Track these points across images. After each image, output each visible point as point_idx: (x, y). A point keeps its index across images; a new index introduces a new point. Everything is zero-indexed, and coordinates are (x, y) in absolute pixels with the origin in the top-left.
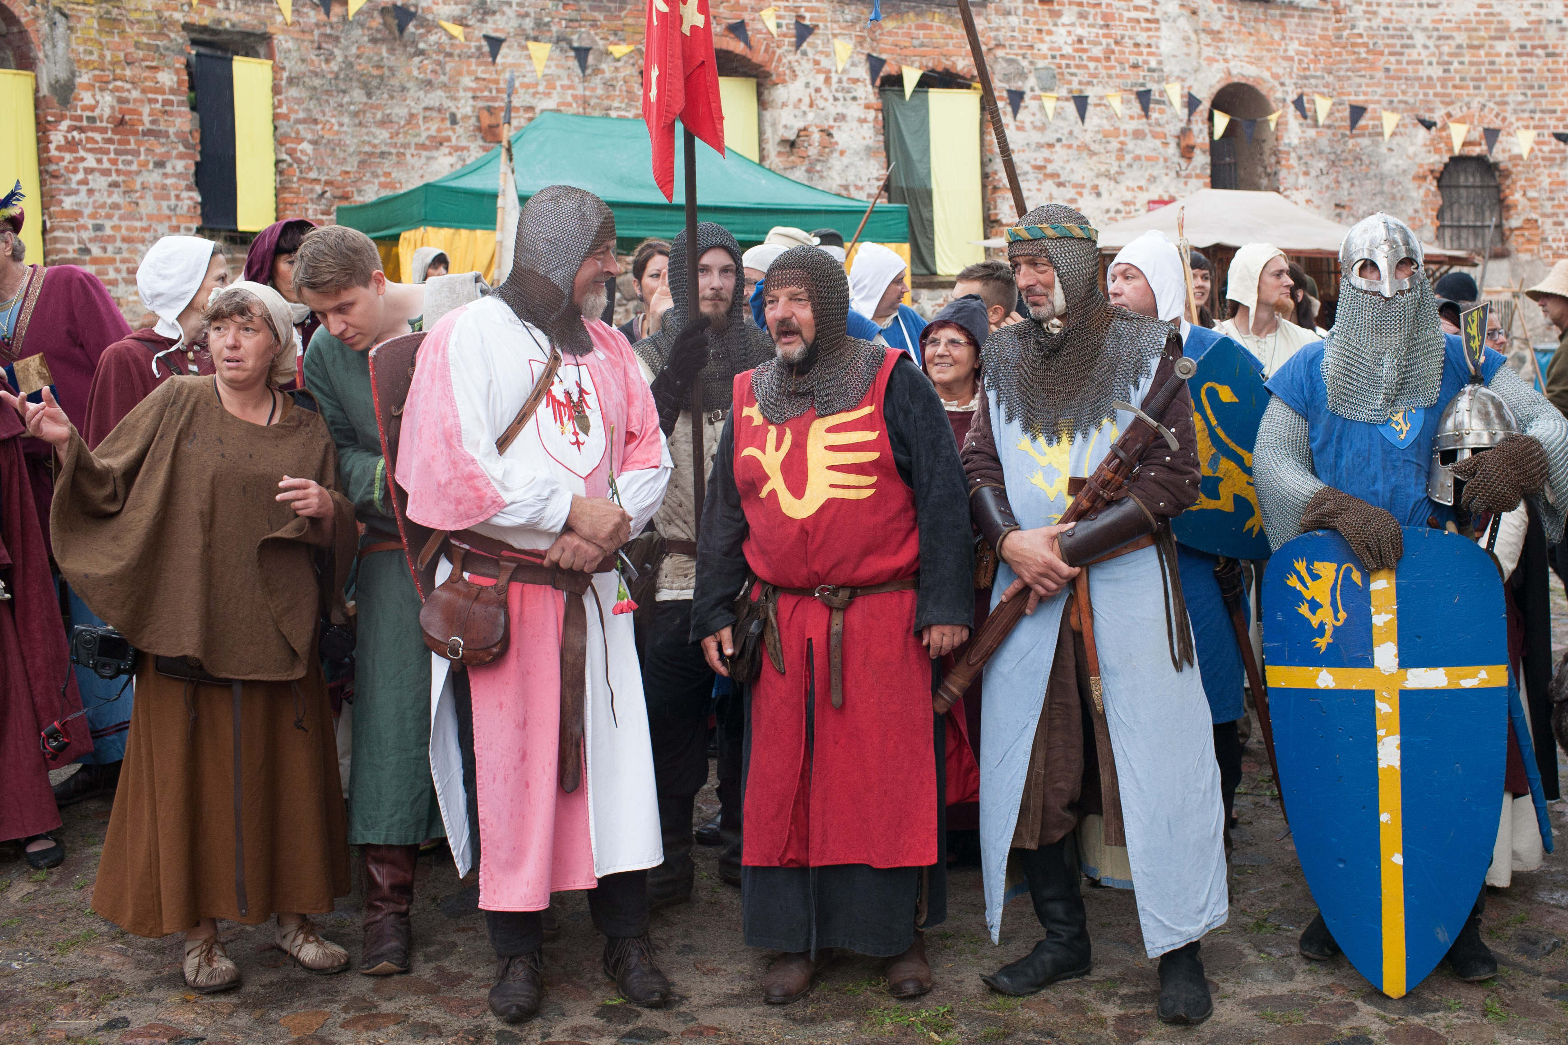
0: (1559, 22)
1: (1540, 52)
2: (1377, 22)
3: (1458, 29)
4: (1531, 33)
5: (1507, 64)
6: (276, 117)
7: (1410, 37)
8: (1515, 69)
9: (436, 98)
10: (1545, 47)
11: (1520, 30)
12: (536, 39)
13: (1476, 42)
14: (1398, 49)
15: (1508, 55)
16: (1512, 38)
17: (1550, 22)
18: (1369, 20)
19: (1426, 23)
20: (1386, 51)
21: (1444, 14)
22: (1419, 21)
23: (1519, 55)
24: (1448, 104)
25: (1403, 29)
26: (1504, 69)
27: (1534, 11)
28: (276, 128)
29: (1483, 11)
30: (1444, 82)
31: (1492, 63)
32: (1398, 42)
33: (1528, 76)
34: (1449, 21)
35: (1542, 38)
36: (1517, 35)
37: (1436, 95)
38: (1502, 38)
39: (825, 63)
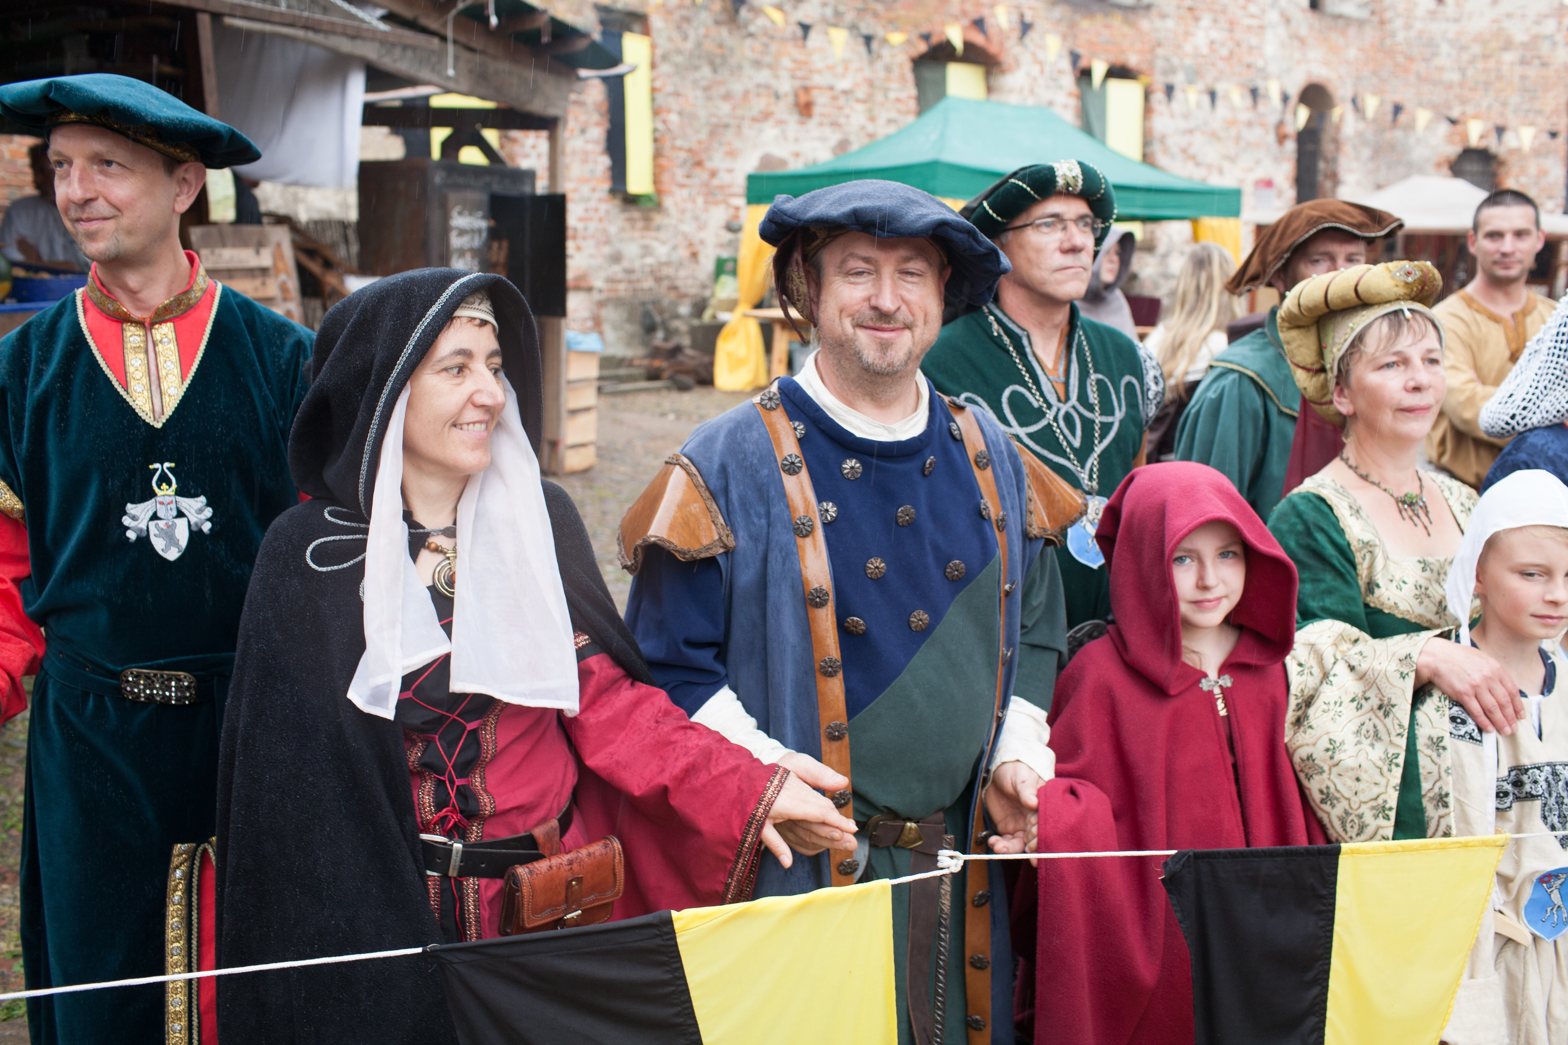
0: (1552, 37)
1: (1536, 61)
3: (1474, 41)
4: (1530, 46)
5: (1510, 71)
6: (654, 90)
7: (1438, 47)
8: (1516, 76)
9: (764, 76)
10: (1539, 58)
11: (1522, 43)
12: (835, 25)
13: (1488, 53)
14: (1428, 56)
15: (1512, 64)
16: (1516, 49)
17: (1545, 37)
18: (1407, 31)
20: (1419, 58)
21: (1464, 28)
24: (1465, 103)
25: (1433, 40)
26: (1508, 75)
27: (1534, 28)
28: (653, 100)
29: (1495, 26)
31: (1499, 70)
32: (1428, 51)
33: (1526, 81)
35: (1538, 50)
36: (1520, 47)
37: (1455, 96)
38: (1507, 49)
39: (1041, 55)
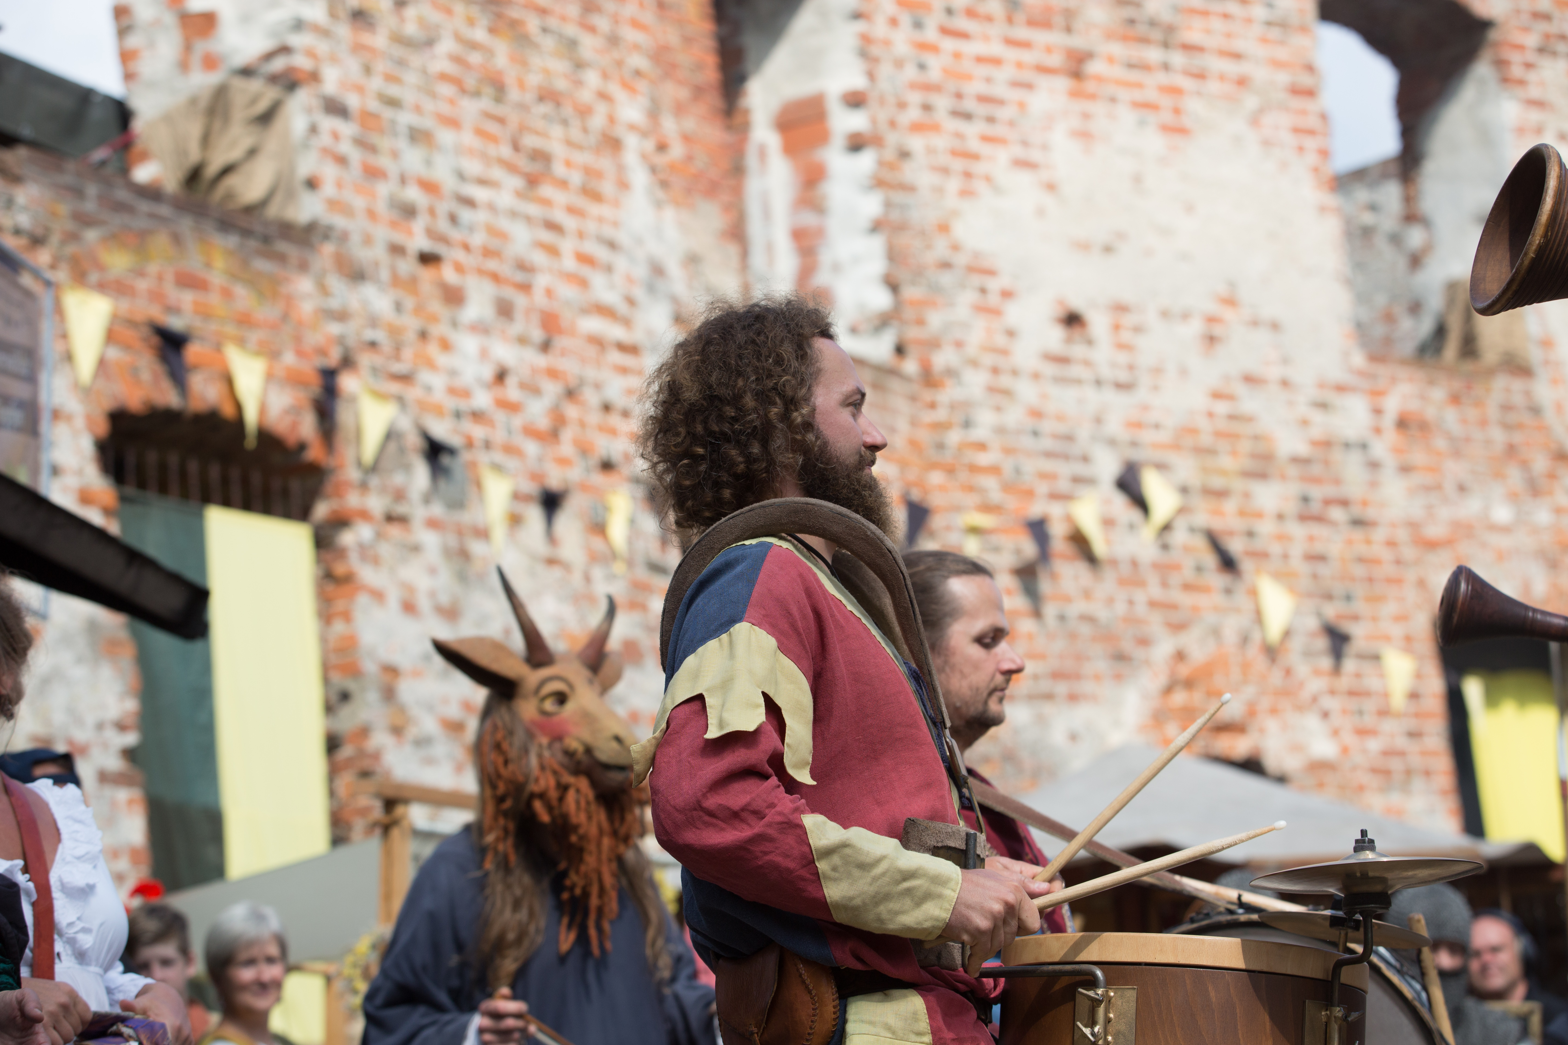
0: (1364, 446)
1: (1337, 514)
2: (1014, 416)
3: (1176, 446)
4: (1316, 470)
5: (1282, 538)
7: (1085, 459)
8: (1297, 551)
10: (1344, 503)
11: (1296, 460)
13: (1217, 482)
14: (1063, 485)
15: (1280, 517)
16: (1283, 477)
17: (1347, 445)
18: (998, 409)
19: (1114, 426)
20: (1042, 488)
21: (1145, 408)
22: (1098, 420)
23: (1304, 518)
24: (1178, 627)
25: (1069, 438)
26: (1275, 549)
27: (1318, 417)
29: (1222, 408)
30: (1164, 569)
31: (1250, 534)
32: (1065, 470)
33: (1324, 570)
34: (1157, 426)
35: (1337, 481)
36: (1293, 471)
37: (1153, 604)
38: (1262, 476)
